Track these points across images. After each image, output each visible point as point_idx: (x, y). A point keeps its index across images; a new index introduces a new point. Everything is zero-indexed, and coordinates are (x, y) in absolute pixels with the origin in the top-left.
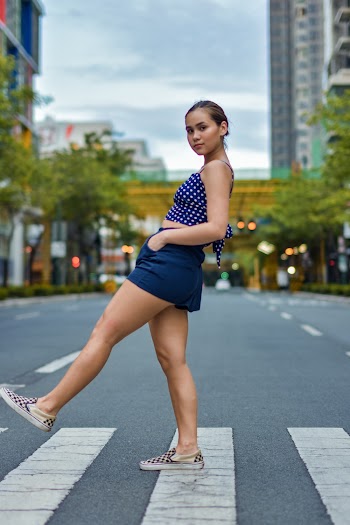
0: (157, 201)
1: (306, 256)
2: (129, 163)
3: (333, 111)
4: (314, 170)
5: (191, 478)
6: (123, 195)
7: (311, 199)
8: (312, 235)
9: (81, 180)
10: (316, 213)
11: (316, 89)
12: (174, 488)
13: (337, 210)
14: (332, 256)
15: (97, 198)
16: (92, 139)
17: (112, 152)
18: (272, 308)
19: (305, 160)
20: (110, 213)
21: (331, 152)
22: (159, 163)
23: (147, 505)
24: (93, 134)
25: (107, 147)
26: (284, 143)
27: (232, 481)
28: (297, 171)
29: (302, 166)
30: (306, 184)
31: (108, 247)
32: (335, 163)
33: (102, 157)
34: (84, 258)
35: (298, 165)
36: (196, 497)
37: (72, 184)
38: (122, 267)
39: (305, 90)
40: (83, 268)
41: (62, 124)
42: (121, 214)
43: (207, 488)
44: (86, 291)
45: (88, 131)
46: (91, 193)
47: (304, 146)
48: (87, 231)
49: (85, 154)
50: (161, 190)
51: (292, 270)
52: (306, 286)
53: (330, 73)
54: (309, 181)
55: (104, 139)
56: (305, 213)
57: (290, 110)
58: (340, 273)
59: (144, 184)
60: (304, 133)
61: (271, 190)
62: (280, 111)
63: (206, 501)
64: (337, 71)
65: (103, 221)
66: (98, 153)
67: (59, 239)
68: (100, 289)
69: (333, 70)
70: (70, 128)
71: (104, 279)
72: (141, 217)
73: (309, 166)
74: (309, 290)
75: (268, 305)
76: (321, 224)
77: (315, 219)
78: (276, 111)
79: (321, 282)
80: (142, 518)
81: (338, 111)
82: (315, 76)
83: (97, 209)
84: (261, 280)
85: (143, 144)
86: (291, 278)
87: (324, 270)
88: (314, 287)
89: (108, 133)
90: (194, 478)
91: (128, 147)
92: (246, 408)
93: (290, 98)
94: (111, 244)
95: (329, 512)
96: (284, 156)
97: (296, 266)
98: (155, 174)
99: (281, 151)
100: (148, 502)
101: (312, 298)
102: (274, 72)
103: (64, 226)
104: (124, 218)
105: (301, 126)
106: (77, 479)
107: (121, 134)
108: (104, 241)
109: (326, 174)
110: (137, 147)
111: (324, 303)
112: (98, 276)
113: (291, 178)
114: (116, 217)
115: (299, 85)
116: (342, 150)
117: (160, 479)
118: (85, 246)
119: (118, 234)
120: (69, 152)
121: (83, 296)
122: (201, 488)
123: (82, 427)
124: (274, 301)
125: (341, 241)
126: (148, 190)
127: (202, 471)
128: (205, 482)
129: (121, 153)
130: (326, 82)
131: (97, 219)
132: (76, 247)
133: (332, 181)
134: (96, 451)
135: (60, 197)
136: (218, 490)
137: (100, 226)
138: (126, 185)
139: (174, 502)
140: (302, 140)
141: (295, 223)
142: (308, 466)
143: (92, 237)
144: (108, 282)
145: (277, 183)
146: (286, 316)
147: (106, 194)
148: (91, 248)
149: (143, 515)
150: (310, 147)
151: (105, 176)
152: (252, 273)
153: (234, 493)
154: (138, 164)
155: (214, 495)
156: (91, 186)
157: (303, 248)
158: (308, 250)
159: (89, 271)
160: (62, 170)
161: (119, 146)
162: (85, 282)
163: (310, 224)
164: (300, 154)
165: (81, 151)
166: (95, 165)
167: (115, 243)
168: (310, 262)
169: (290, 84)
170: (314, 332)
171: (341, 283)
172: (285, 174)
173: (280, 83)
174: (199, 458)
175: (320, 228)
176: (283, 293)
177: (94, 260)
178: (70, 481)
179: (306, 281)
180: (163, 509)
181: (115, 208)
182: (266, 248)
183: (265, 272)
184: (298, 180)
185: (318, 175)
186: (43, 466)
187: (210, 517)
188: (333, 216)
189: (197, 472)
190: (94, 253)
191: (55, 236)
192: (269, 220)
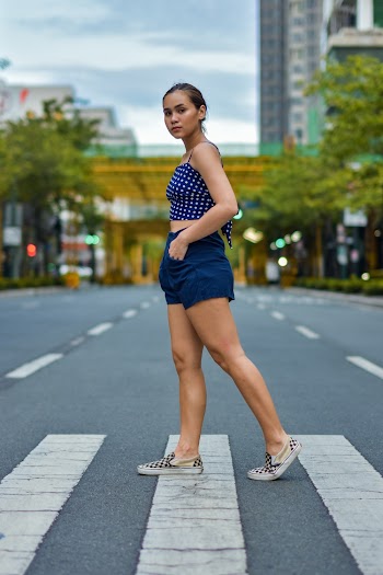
0: (127, 179)
1: (299, 246)
2: (94, 135)
3: (333, 80)
4: (310, 147)
5: (192, 483)
6: (88, 173)
7: (306, 181)
8: (307, 222)
9: (40, 156)
10: (312, 197)
11: (313, 50)
12: (175, 492)
13: (336, 193)
14: (330, 246)
15: (59, 176)
16: (52, 107)
17: (75, 123)
18: (261, 307)
19: (299, 134)
20: (72, 194)
21: (330, 126)
22: (128, 135)
23: (151, 507)
24: (53, 101)
25: (69, 116)
26: (275, 112)
27: (232, 484)
28: (291, 146)
29: (296, 141)
30: (300, 163)
31: (69, 234)
32: (335, 140)
33: (63, 129)
34: (42, 247)
35: (291, 139)
36: (199, 500)
37: (29, 160)
38: (85, 256)
39: (300, 51)
40: (41, 257)
41: (15, 88)
42: (85, 195)
43: (208, 492)
44: (44, 284)
45: (48, 97)
46: (51, 171)
47: (299, 117)
48: (45, 215)
49: (44, 125)
50: (132, 168)
51: (283, 262)
52: (301, 280)
53: (329, 32)
54: (303, 158)
55: (66, 107)
56: (299, 196)
57: (283, 74)
58: (339, 265)
59: (111, 160)
60: (298, 102)
61: (261, 168)
62: (271, 75)
63: (208, 503)
64: (338, 30)
65: (63, 203)
66: (58, 123)
67: (13, 224)
68: (59, 282)
69: (333, 29)
70: (24, 92)
71: (64, 270)
72: (108, 199)
73: (305, 141)
74: (303, 286)
75: (257, 302)
76: (318, 209)
77: (311, 204)
78: (266, 74)
79: (317, 276)
80: (147, 518)
81: (338, 81)
82: (312, 35)
83: (58, 189)
84: (246, 273)
85: (110, 112)
86: (282, 272)
87: (320, 262)
88: (309, 282)
89: (70, 100)
90: (193, 483)
91: (92, 116)
92: (240, 415)
93: (283, 60)
94: (73, 229)
95: (331, 513)
96: (275, 128)
97: (288, 257)
98: (123, 148)
99: (271, 122)
100: (151, 504)
101: (307, 295)
102: (264, 30)
103: (19, 209)
104: (88, 200)
105: (295, 94)
106: (75, 483)
107: (85, 102)
108: (65, 226)
109: (324, 152)
110: (104, 116)
111: (320, 301)
112: (58, 267)
113: (283, 154)
114: (79, 199)
115: (294, 45)
116: (343, 124)
117: (159, 483)
118: (43, 232)
119: (80, 218)
120: (26, 123)
121: (41, 291)
122: (202, 492)
123: (69, 433)
124: (263, 297)
125: (340, 229)
126: (117, 168)
127: (202, 476)
128: (205, 486)
129: (85, 124)
130: (325, 43)
131: (57, 200)
132: (32, 233)
133: (331, 160)
134: (89, 458)
135: (15, 175)
136: (219, 493)
137: (61, 209)
138: (92, 161)
139: (177, 504)
140: (295, 109)
141: (287, 207)
142: (308, 472)
143: (52, 222)
144: (69, 274)
145: (267, 161)
146: (278, 316)
147: (69, 172)
148: (50, 235)
149: (148, 515)
150: (305, 118)
151: (67, 151)
152: (237, 265)
153: (236, 496)
154: (103, 136)
155: (216, 498)
156: (52, 163)
157: (296, 237)
158: (302, 239)
159: (47, 261)
160: (18, 144)
161: (83, 116)
162: (42, 274)
163: (305, 209)
164: (293, 126)
165: (39, 121)
166: (56, 138)
167: (78, 228)
168: (305, 253)
169: (283, 44)
170: (310, 334)
171: (339, 277)
172: (276, 150)
173: (271, 42)
174: (198, 462)
175: (317, 215)
176: (273, 289)
177: (53, 249)
178: (70, 485)
179: (300, 274)
180: (167, 510)
181: (78, 188)
182: (252, 236)
183: (251, 264)
184: (292, 158)
185: (315, 152)
186: (38, 471)
187: (215, 517)
188: (331, 200)
189: (196, 477)
190: (53, 241)
191: (8, 221)
192: (257, 203)
